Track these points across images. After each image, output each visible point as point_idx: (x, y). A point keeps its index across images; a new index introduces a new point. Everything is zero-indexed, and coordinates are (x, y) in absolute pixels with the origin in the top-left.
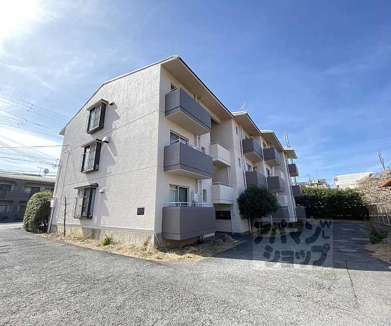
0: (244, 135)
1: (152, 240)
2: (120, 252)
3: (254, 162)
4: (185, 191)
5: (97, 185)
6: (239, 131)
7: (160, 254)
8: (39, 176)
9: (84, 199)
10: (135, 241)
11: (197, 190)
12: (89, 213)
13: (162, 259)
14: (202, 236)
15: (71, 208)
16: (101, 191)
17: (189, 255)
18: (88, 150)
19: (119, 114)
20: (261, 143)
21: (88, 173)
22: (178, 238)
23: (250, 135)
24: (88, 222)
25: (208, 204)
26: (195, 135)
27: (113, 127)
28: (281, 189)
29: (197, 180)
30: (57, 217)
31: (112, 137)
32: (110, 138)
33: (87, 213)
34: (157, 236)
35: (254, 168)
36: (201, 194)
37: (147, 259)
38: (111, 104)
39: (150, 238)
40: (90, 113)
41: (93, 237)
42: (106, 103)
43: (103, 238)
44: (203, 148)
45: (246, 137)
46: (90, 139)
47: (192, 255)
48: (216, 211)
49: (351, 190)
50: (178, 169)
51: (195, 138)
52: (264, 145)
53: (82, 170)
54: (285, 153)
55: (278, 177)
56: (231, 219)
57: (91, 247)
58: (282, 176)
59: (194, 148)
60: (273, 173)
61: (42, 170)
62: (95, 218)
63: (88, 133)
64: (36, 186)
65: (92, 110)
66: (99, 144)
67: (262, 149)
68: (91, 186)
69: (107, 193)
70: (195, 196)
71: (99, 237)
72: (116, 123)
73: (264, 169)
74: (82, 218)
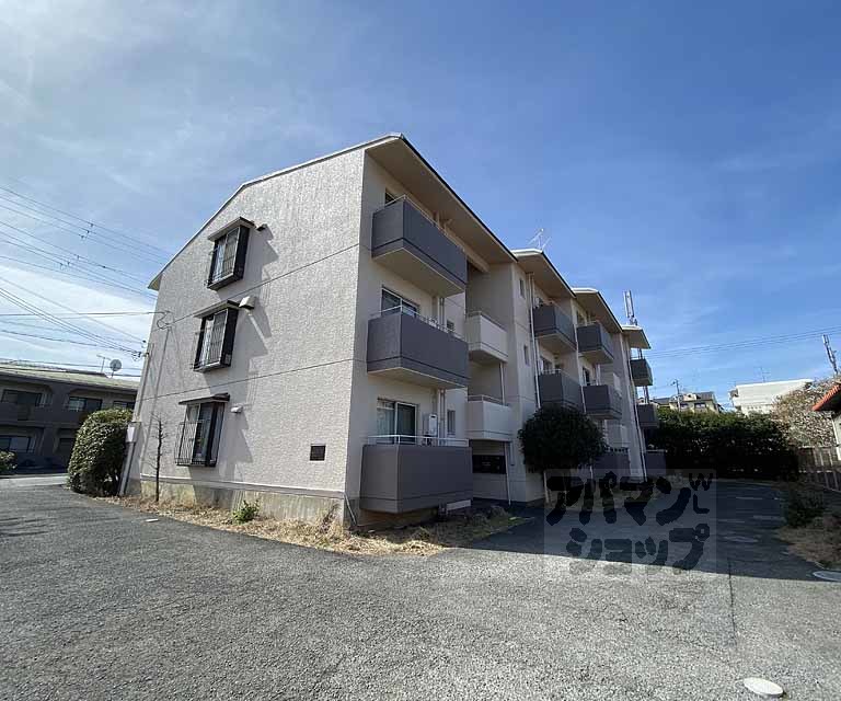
0: (537, 298)
1: (340, 513)
2: (273, 536)
3: (557, 355)
4: (409, 412)
5: (227, 398)
6: (528, 290)
7: (355, 540)
8: (101, 375)
9: (199, 426)
10: (305, 515)
11: (435, 411)
12: (208, 455)
13: (358, 549)
14: (445, 506)
15: (171, 443)
16: (235, 409)
17: (414, 542)
18: (209, 324)
19: (275, 249)
20: (573, 315)
21: (207, 371)
22: (393, 508)
23: (551, 297)
24: (207, 473)
25: (458, 440)
26: (434, 298)
27: (264, 277)
28: (613, 413)
29: (436, 390)
30: (140, 462)
31: (261, 297)
32: (256, 300)
33: (205, 454)
34: (351, 505)
35: (557, 367)
36: (443, 419)
37: (329, 549)
38: (261, 229)
39: (336, 507)
40: (216, 246)
41: (217, 504)
42: (249, 226)
43: (238, 508)
44: (450, 325)
45: (541, 301)
46: (213, 299)
47: (420, 544)
48: (474, 457)
49: (762, 418)
50: (397, 368)
51: (434, 304)
52: (580, 319)
53: (197, 365)
54: (624, 336)
55: (606, 386)
56: (504, 472)
57: (214, 526)
58: (617, 384)
59: (430, 323)
60: (598, 377)
61: (108, 363)
62: (222, 467)
63: (212, 288)
64: (94, 396)
65: (219, 239)
66: (233, 312)
67: (575, 327)
68: (213, 398)
69: (247, 414)
70: (430, 424)
71: (230, 505)
72: (271, 269)
73: (578, 370)
74: (193, 465)
